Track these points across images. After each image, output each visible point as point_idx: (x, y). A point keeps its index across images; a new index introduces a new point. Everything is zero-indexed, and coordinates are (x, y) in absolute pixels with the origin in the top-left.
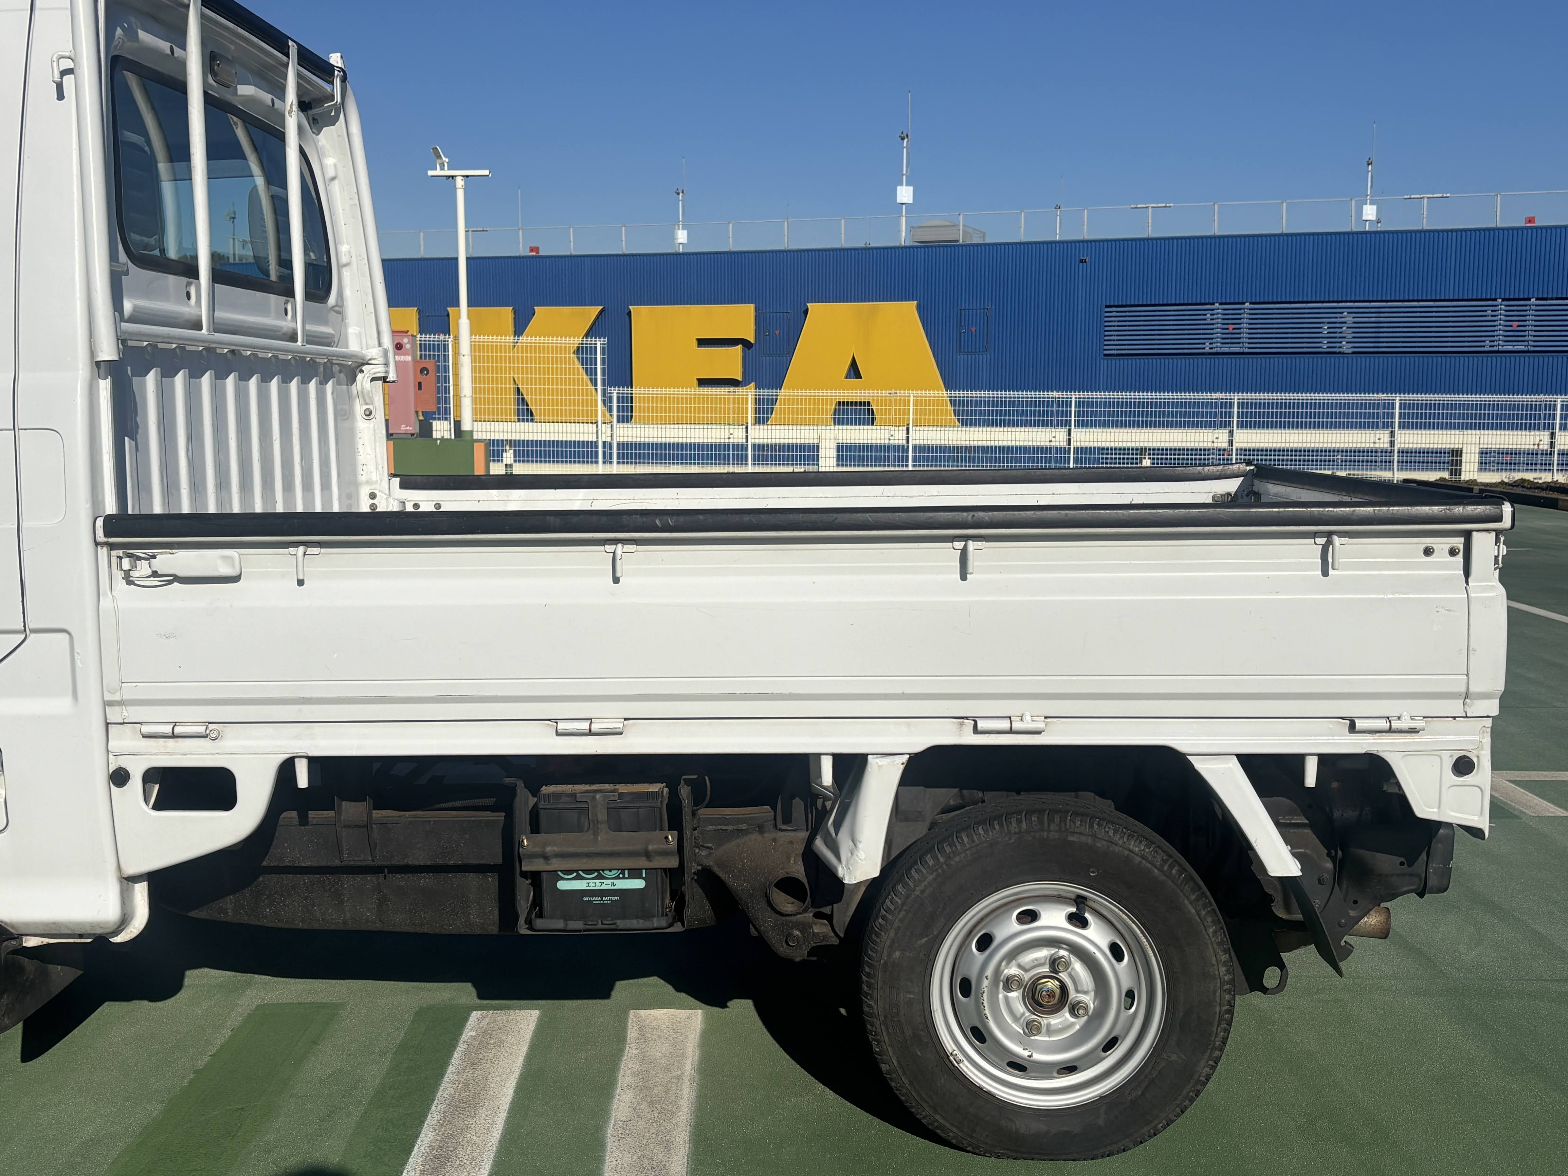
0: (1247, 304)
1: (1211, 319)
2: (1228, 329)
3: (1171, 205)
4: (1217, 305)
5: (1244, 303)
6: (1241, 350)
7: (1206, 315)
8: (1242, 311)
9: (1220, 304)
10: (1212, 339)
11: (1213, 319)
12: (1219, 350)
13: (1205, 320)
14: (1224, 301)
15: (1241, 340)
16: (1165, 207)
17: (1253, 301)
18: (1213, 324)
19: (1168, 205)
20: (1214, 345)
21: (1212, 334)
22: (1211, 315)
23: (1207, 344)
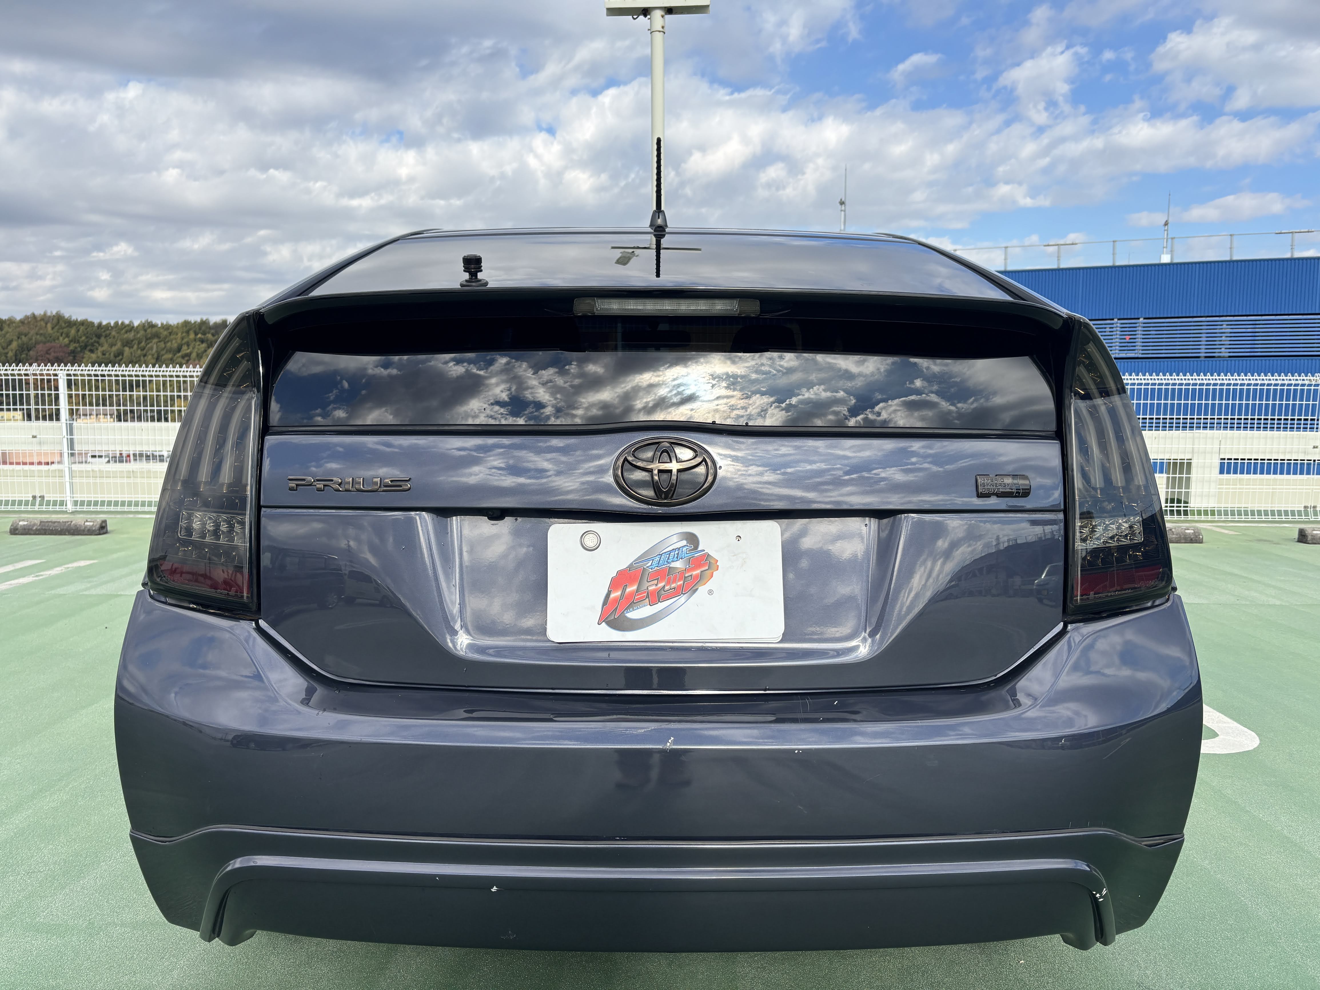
0: (1141, 320)
2: (1125, 339)
4: (1116, 320)
5: (1139, 319)
6: (1136, 356)
7: (1106, 328)
8: (1137, 325)
9: (1118, 319)
11: (1112, 332)
13: (1106, 332)
14: (1122, 317)
15: (1136, 348)
17: (1147, 316)
18: (1112, 335)
22: (1110, 328)
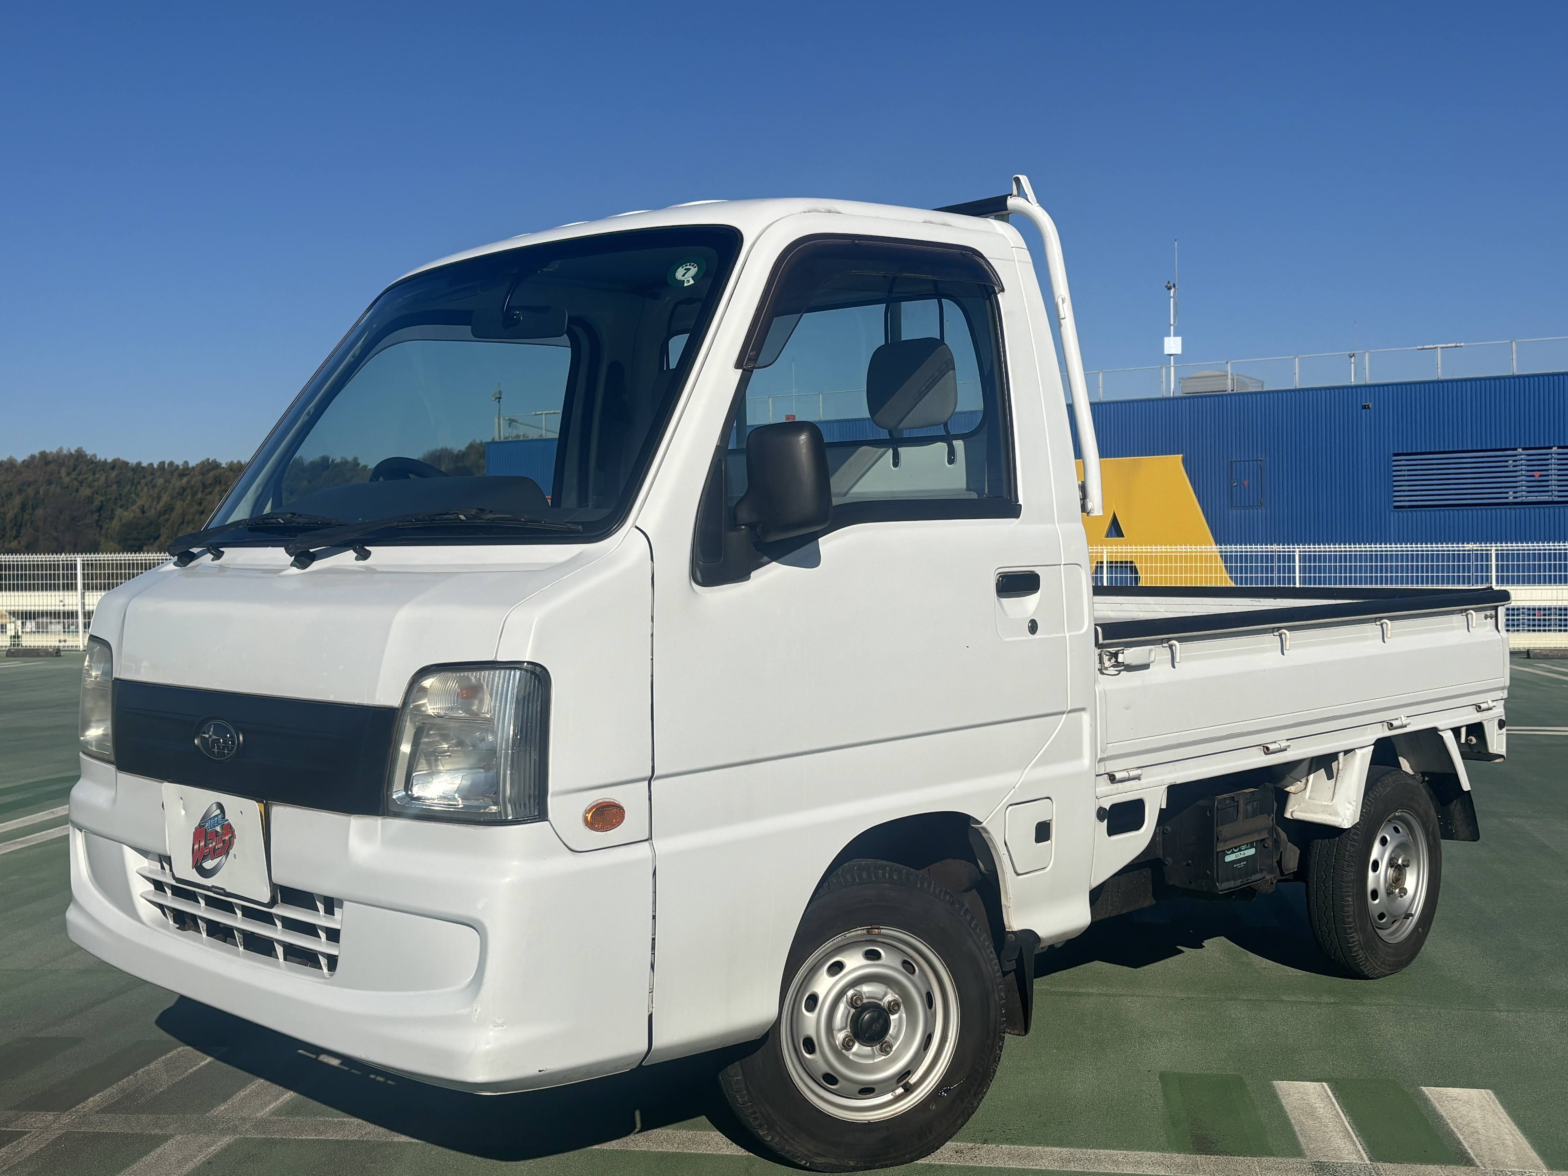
0: (1555, 449)
1: (1514, 466)
2: (1533, 476)
3: (1462, 344)
4: (1520, 450)
5: (1551, 448)
6: (1550, 499)
7: (1507, 461)
8: (1549, 456)
9: (1524, 449)
10: (1516, 487)
11: (1516, 466)
12: (1524, 499)
13: (1507, 466)
14: (1527, 446)
15: (1550, 488)
16: (1456, 347)
17: (1562, 444)
18: (1516, 471)
19: (1458, 344)
20: (1518, 494)
21: (1516, 482)
22: (1514, 461)
23: (1511, 493)
